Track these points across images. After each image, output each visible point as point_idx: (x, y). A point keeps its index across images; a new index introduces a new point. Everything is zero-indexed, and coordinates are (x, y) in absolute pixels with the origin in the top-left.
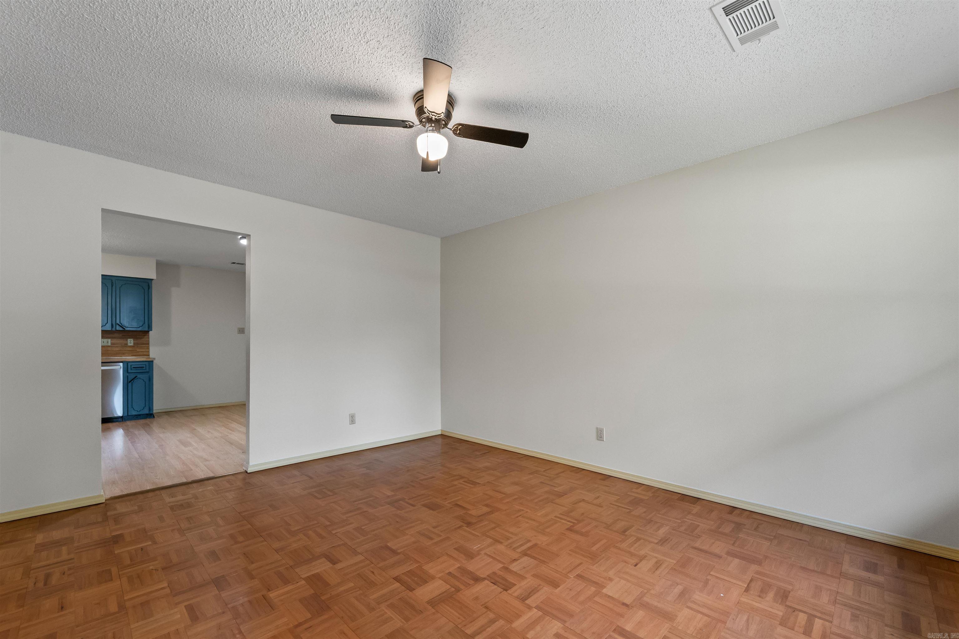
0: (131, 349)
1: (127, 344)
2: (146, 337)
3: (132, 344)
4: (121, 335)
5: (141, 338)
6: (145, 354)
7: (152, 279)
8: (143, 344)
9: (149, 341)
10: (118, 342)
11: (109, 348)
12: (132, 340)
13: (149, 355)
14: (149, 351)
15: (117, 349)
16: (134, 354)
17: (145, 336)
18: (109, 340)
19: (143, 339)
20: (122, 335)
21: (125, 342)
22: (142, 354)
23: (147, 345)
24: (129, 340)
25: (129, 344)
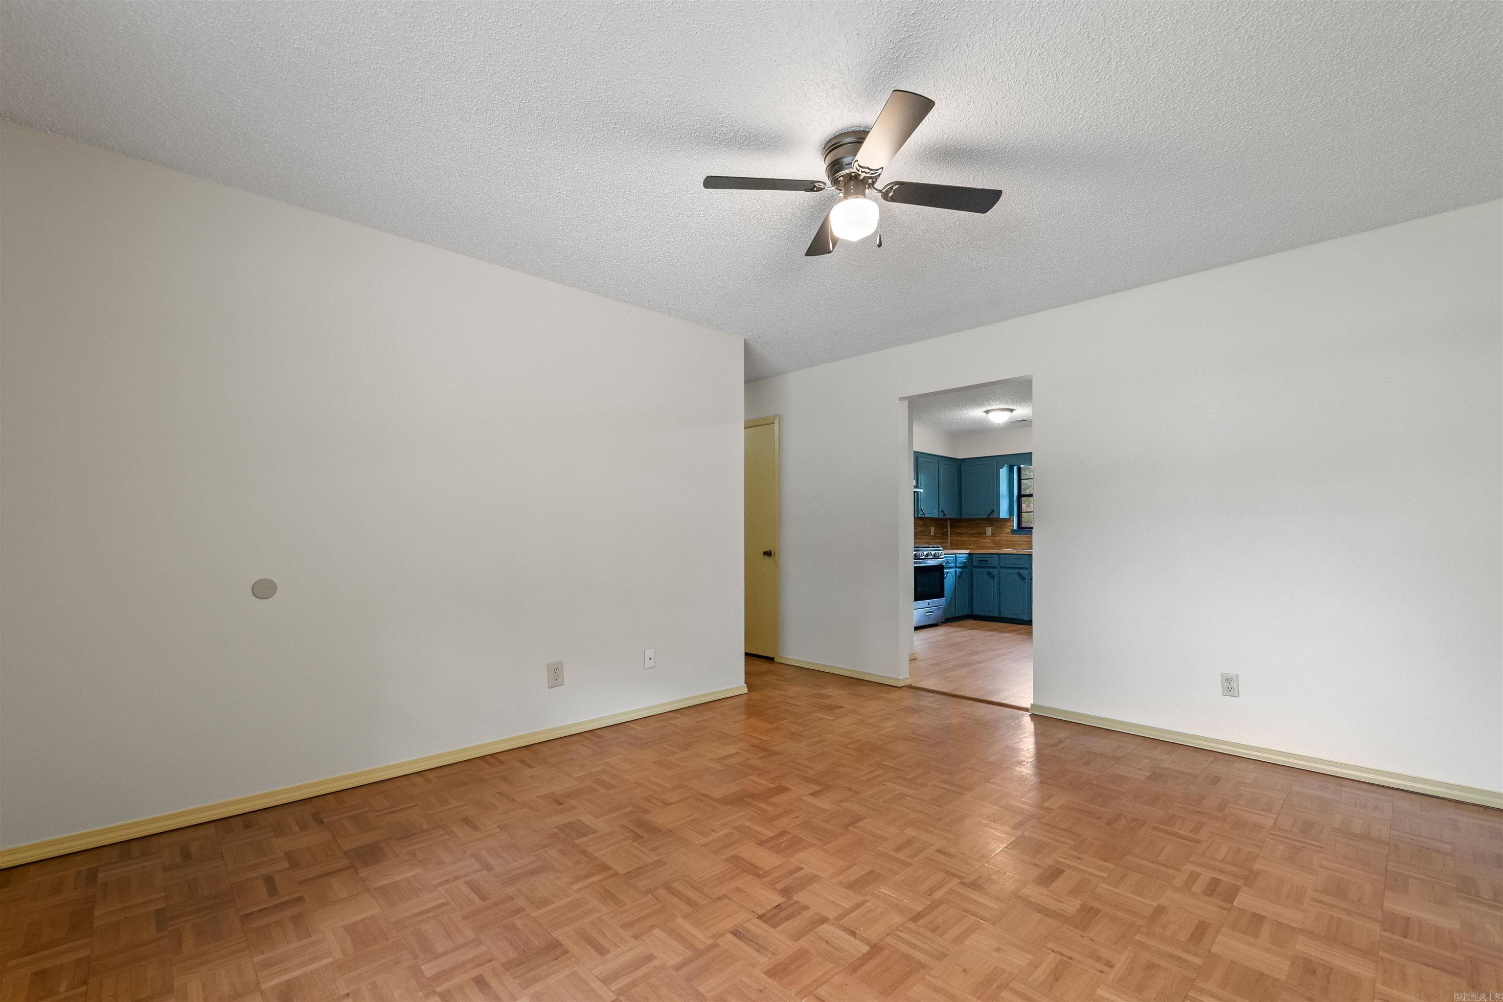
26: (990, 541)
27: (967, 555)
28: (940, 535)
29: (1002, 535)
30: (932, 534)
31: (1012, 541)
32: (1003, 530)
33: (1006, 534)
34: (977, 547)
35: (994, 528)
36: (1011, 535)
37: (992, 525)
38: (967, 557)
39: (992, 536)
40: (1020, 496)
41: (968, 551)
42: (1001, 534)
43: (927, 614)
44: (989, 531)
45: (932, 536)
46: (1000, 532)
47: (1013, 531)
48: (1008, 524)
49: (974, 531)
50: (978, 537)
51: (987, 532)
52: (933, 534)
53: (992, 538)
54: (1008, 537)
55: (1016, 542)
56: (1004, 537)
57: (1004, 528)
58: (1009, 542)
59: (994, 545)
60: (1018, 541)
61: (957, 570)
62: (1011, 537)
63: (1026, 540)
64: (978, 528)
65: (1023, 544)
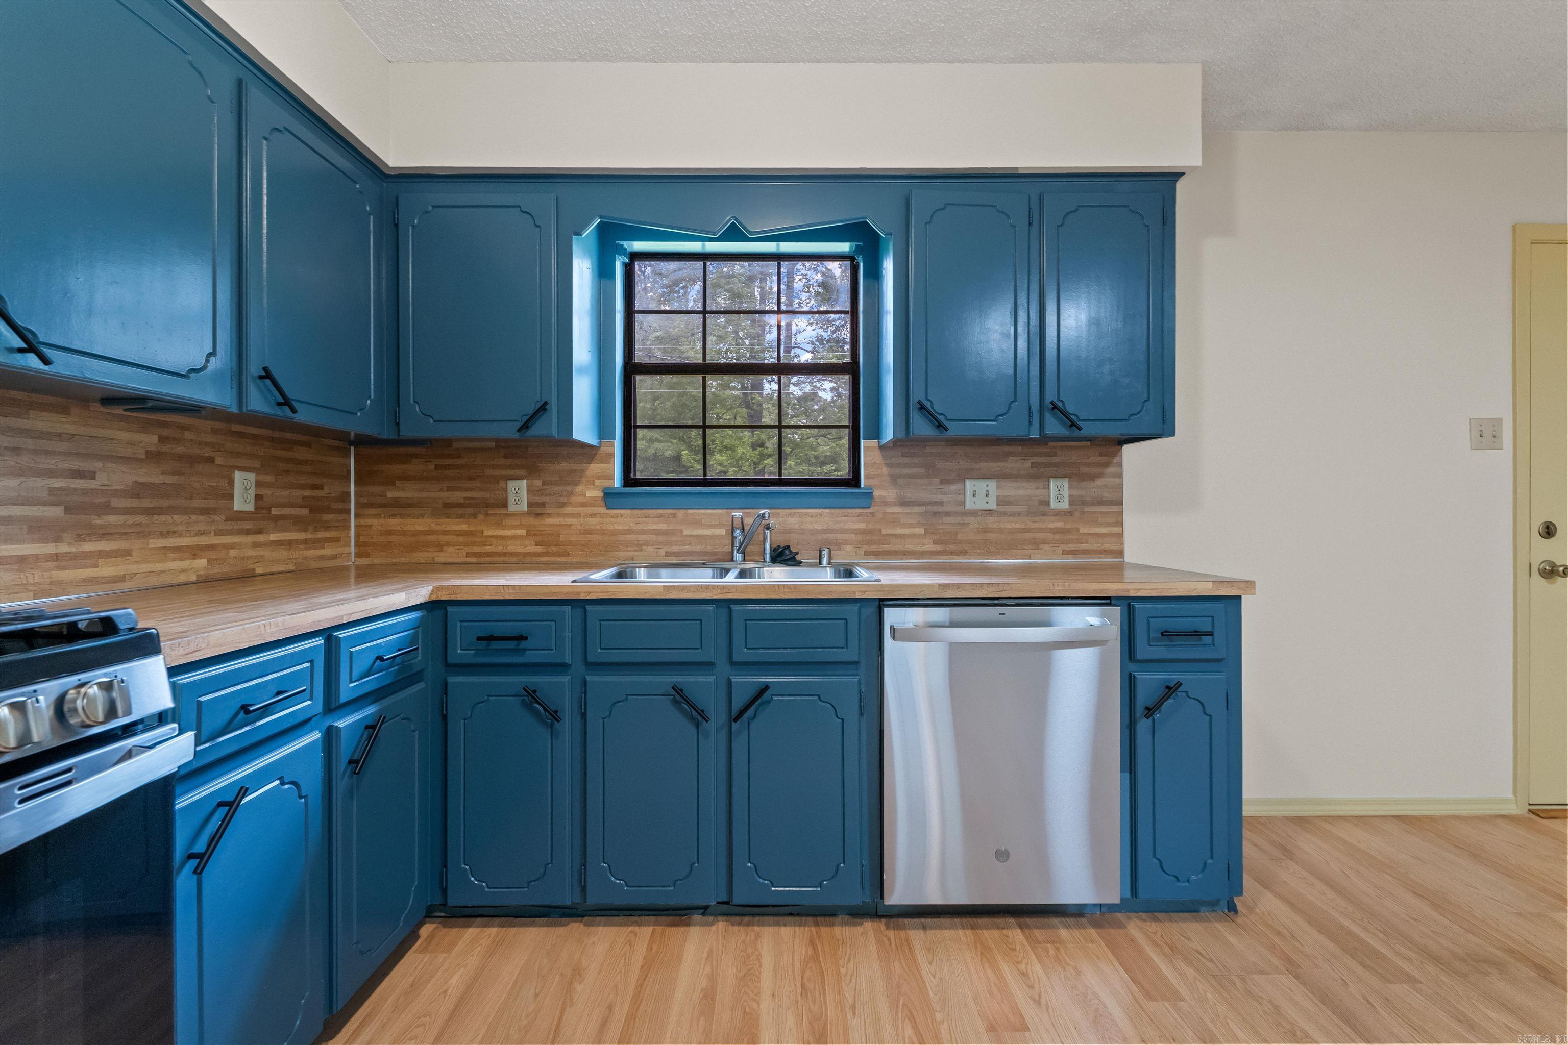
0: (1060, 525)
1: (1048, 503)
2: (1111, 470)
3: (1065, 505)
4: (1028, 464)
5: (1093, 477)
6: (1107, 546)
7: (1174, 176)
8: (1101, 503)
9: (1120, 487)
10: (1021, 492)
11: (991, 522)
12: (1065, 483)
13: (1121, 553)
14: (1121, 535)
15: (1017, 524)
16: (1072, 547)
17: (1107, 465)
18: (992, 485)
19: (1099, 482)
20: (1033, 465)
21: (1041, 493)
22: (1096, 546)
23: (1115, 508)
24: (1053, 483)
25: (1054, 505)
26: (522, 532)
27: (419, 607)
28: (305, 512)
29: (568, 510)
30: (238, 505)
31: (603, 532)
32: (571, 494)
33: (583, 505)
34: (470, 555)
35: (538, 483)
36: (603, 510)
37: (531, 471)
38: (419, 625)
39: (529, 513)
40: (632, 369)
41: (421, 593)
42: (563, 505)
44: (518, 492)
45: (242, 516)
46: (562, 499)
47: (610, 497)
48: (594, 468)
49: (459, 496)
50: (475, 516)
51: (512, 500)
52: (250, 507)
53: (532, 521)
54: (593, 515)
55: (621, 538)
56: (578, 515)
57: (576, 484)
58: (595, 538)
59: (539, 549)
60: (630, 531)
61: (342, 724)
62: (602, 516)
63: (663, 526)
64: (477, 484)
65: (647, 544)
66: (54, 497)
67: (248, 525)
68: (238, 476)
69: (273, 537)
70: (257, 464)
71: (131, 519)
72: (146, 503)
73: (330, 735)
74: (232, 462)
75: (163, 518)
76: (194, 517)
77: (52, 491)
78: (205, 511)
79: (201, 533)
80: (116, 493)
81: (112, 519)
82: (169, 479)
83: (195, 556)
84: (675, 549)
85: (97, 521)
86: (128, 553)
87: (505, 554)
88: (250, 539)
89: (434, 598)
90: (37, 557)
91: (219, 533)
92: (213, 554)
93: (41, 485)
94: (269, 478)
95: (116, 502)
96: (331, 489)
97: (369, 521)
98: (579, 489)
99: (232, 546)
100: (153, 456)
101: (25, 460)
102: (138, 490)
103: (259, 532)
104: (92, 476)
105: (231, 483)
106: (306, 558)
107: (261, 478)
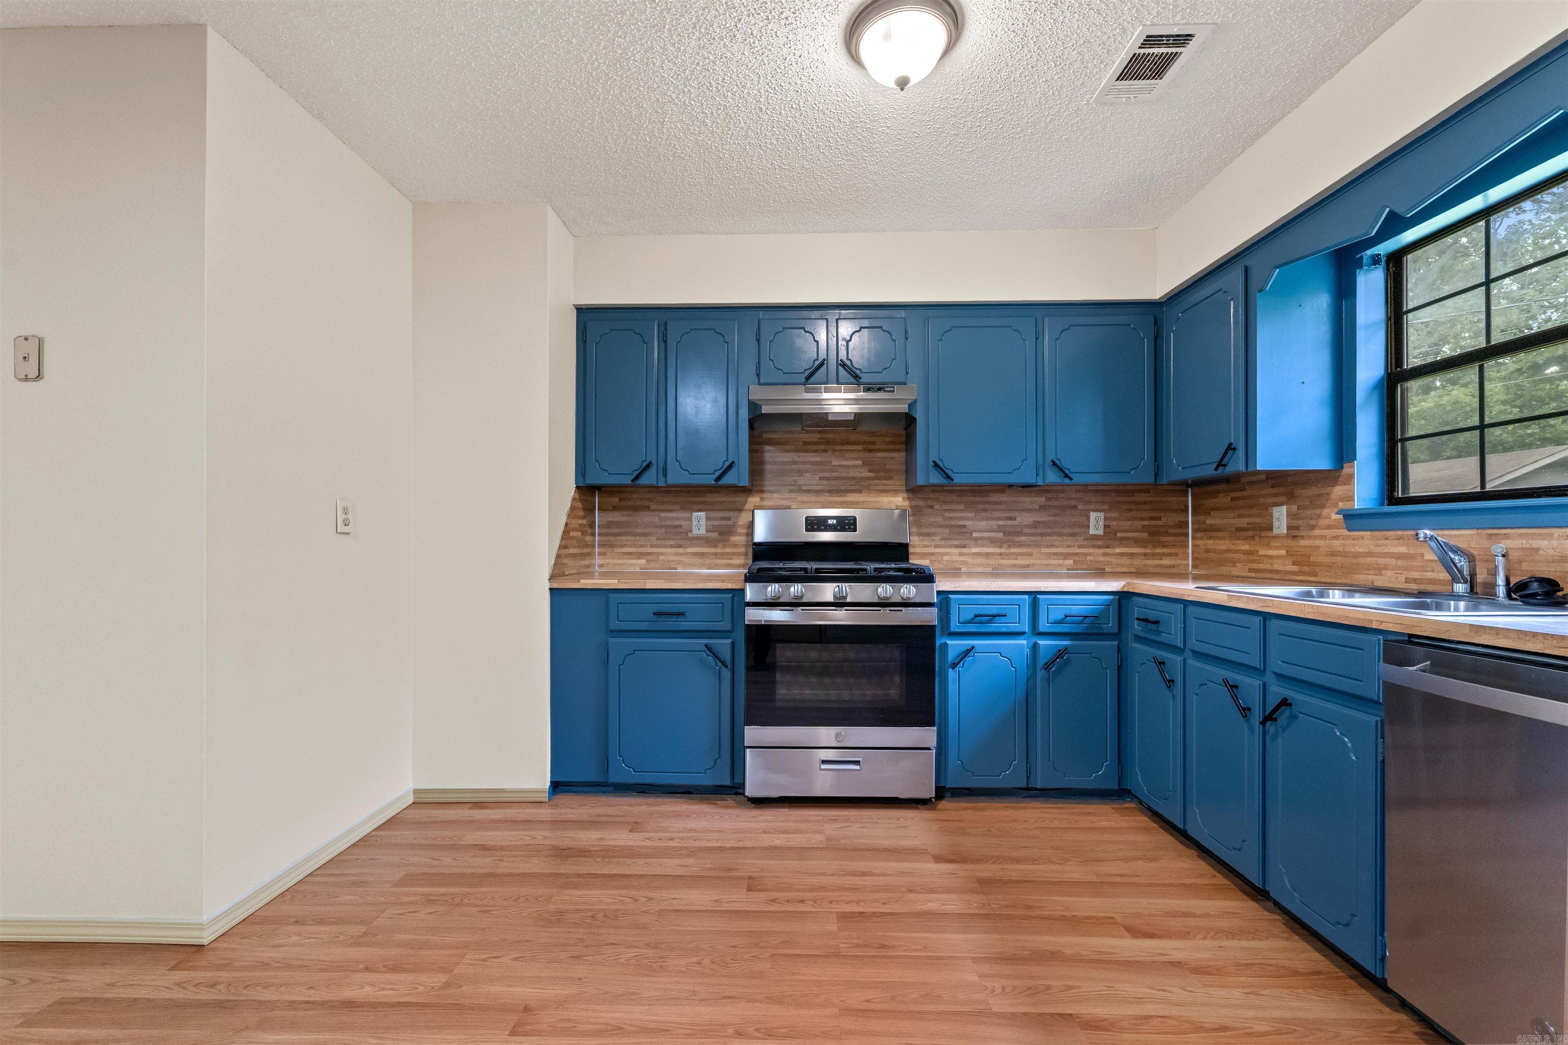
26: (1284, 552)
27: (1111, 597)
28: (1144, 535)
29: (1317, 532)
30: (1092, 531)
31: (1345, 554)
32: (1319, 516)
33: (1329, 527)
34: (1250, 570)
35: (1294, 508)
36: (1345, 532)
37: (1291, 497)
38: (1108, 605)
39: (1288, 536)
40: (1395, 379)
41: (1115, 585)
42: (1313, 528)
43: (823, 767)
44: (1280, 516)
45: (1095, 537)
46: (1313, 522)
47: (1353, 519)
48: (1338, 491)
49: (1244, 522)
50: (1253, 537)
51: (1276, 524)
52: (1101, 532)
53: (1291, 543)
54: (1337, 537)
55: (1362, 560)
56: (1323, 537)
57: (1323, 507)
58: (1338, 559)
59: (1295, 568)
60: (1370, 554)
61: (1040, 642)
62: (1345, 538)
63: (1403, 549)
64: (1254, 511)
65: (1386, 568)
66: (1000, 529)
67: (1100, 543)
68: (1093, 515)
69: (1118, 550)
70: (1106, 507)
71: (1032, 538)
72: (1039, 531)
73: (1035, 647)
74: (1087, 507)
75: (1049, 538)
76: (1065, 538)
77: (999, 526)
78: (1072, 535)
79: (1068, 546)
80: (1025, 526)
81: (1023, 538)
82: (1052, 519)
83: (1065, 558)
84: (1416, 575)
85: (1017, 539)
86: (1031, 555)
87: (1271, 571)
88: (1102, 551)
89: (1126, 589)
90: (993, 553)
91: (1080, 547)
92: (1077, 558)
93: (994, 524)
94: (1115, 515)
95: (1025, 531)
96: (1169, 519)
97: (1199, 542)
98: (1325, 512)
99: (1090, 554)
100: (1042, 508)
101: (989, 514)
102: (1035, 525)
103: (1108, 547)
104: (1015, 519)
105: (1088, 518)
106: (1145, 565)
107: (1107, 515)
